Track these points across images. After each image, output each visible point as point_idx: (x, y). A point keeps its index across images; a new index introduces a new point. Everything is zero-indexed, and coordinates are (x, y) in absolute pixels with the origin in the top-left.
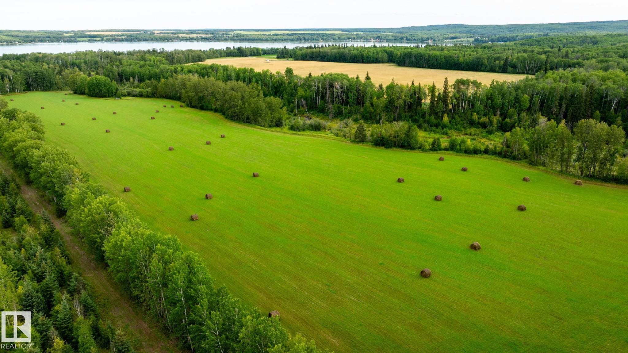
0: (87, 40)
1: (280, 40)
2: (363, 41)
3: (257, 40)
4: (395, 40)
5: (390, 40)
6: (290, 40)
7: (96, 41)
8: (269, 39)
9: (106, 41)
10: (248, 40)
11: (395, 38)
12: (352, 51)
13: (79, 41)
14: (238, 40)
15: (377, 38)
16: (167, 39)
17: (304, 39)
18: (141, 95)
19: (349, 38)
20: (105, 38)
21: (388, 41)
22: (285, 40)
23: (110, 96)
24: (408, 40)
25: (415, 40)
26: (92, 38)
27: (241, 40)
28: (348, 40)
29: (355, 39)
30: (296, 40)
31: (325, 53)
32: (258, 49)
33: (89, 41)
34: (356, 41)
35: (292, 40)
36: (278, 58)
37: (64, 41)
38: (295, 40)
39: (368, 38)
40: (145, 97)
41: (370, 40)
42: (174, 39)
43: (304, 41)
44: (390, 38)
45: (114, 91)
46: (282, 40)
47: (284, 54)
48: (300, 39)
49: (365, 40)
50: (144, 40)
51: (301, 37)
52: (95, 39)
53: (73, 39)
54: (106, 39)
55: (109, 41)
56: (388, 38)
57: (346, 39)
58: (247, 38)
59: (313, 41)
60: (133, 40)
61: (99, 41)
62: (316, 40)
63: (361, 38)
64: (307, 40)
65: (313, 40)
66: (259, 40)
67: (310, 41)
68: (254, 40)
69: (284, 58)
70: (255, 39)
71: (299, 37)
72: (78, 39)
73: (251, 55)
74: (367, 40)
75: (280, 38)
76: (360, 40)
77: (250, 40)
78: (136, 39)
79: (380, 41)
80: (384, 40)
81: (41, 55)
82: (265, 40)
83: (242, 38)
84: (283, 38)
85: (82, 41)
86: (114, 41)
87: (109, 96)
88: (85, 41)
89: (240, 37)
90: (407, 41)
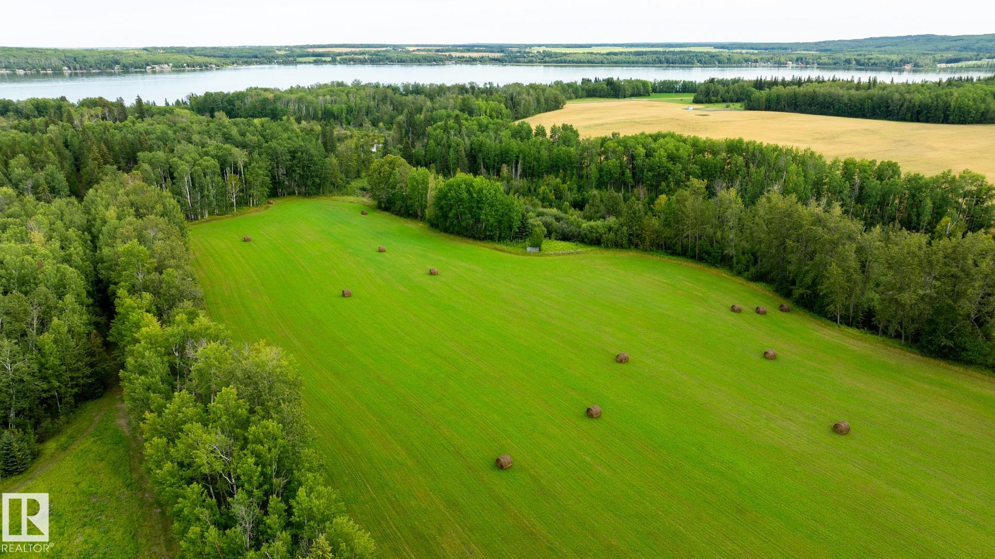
0: (312, 61)
1: (625, 62)
2: (772, 65)
3: (584, 62)
4: (835, 64)
5: (824, 64)
6: (642, 63)
7: (325, 62)
8: (606, 61)
9: (340, 63)
10: (569, 62)
11: (835, 61)
12: (908, 96)
13: (301, 63)
14: (551, 62)
15: (797, 60)
16: (435, 61)
17: (668, 62)
18: (594, 241)
19: (747, 61)
20: (338, 58)
21: (822, 66)
22: (633, 63)
23: (504, 238)
24: (861, 65)
25: (874, 64)
26: (320, 58)
27: (557, 62)
28: (745, 64)
29: (757, 62)
30: (653, 63)
31: (830, 97)
32: (644, 84)
33: (316, 62)
34: (759, 67)
35: (647, 63)
36: (696, 101)
37: (279, 63)
38: (650, 63)
39: (783, 60)
40: (607, 247)
41: (786, 64)
42: (446, 60)
43: (666, 65)
44: (824, 61)
45: (517, 224)
46: (629, 63)
47: (711, 94)
48: (660, 62)
49: (775, 63)
50: (398, 62)
51: (662, 58)
52: (324, 59)
53: (291, 59)
54: (341, 59)
55: (344, 63)
56: (821, 61)
57: (742, 63)
58: (568, 59)
59: (683, 65)
60: (382, 61)
61: (329, 62)
62: (688, 63)
63: (769, 61)
64: (672, 63)
65: (684, 63)
66: (589, 62)
67: (677, 65)
68: (580, 62)
69: (709, 102)
70: (582, 60)
71: (658, 58)
72: (299, 59)
73: (633, 95)
74: (780, 64)
75: (624, 59)
76: (766, 64)
77: (573, 62)
78: (387, 59)
79: (804, 65)
80: (813, 63)
81: (271, 96)
82: (598, 63)
83: (559, 59)
84: (629, 60)
85: (305, 63)
86: (352, 63)
87: (501, 239)
88: (309, 63)
89: (556, 57)
90: (859, 67)
